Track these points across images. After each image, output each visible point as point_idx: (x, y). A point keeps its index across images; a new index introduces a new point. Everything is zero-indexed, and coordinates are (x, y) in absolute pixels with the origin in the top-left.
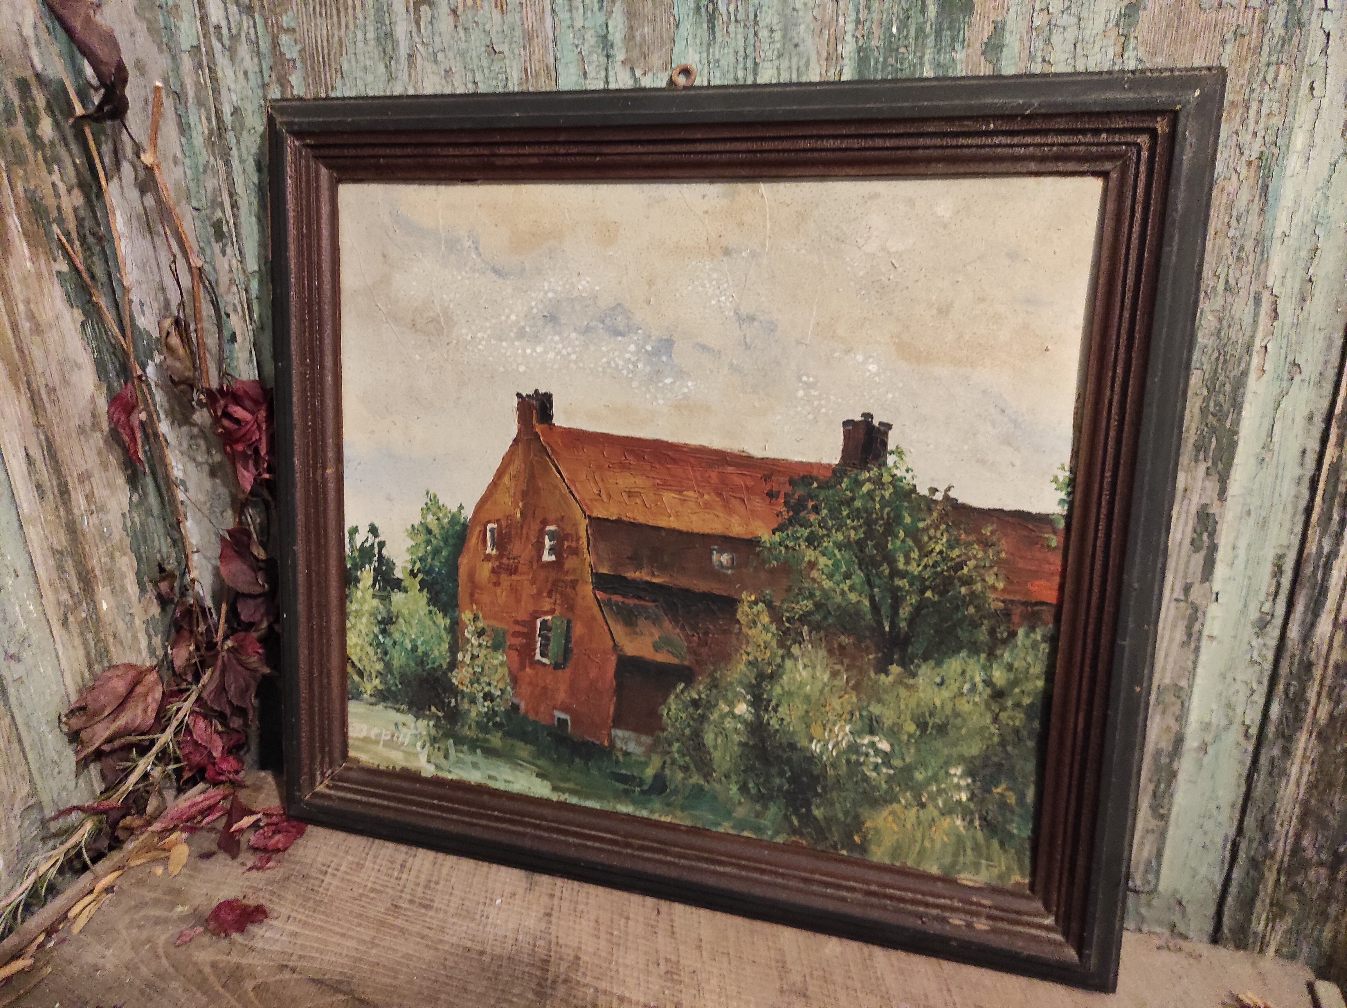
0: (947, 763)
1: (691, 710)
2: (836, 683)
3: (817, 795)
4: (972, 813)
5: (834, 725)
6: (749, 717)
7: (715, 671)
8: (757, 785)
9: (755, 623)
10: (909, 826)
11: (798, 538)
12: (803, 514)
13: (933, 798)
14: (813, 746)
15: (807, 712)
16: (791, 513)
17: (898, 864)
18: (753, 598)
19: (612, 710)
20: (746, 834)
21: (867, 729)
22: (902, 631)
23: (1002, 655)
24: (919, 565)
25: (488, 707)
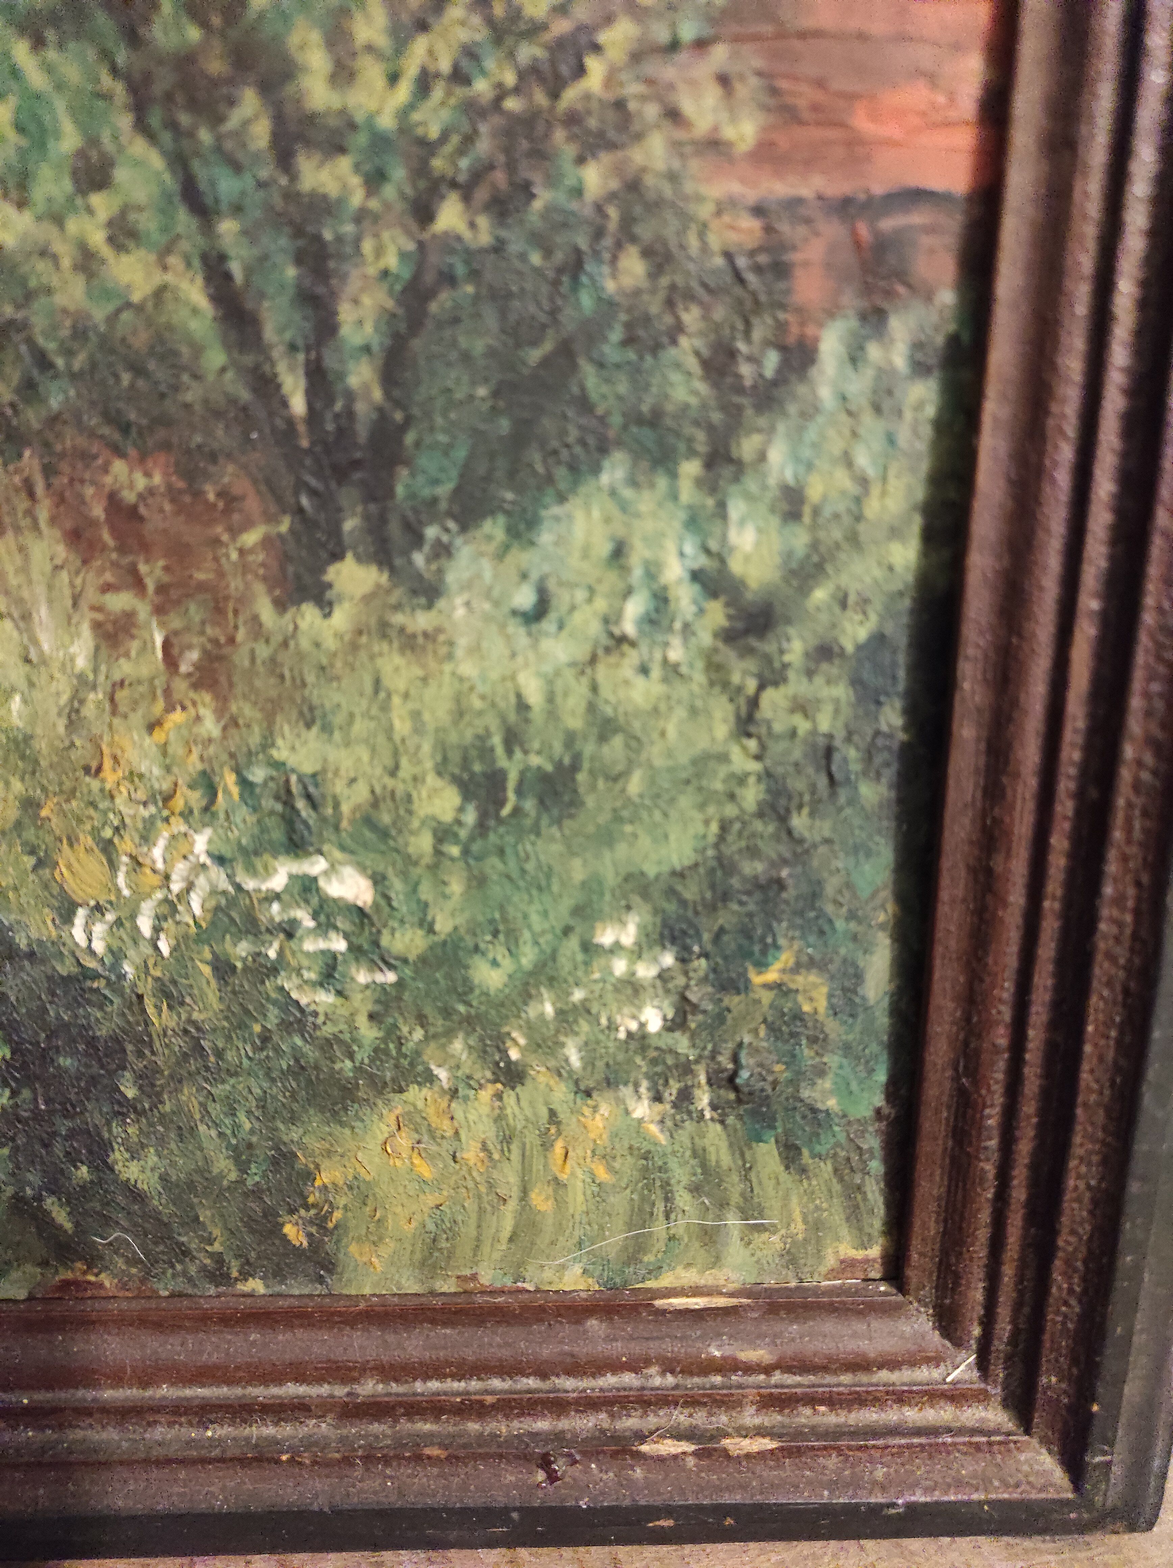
0: (586, 913)
2: (125, 668)
4: (686, 1069)
5: (147, 838)
10: (471, 1154)
13: (545, 1044)
14: (78, 933)
15: (30, 805)
17: (448, 1286)
21: (278, 834)
22: (361, 408)
23: (762, 457)
24: (393, 78)
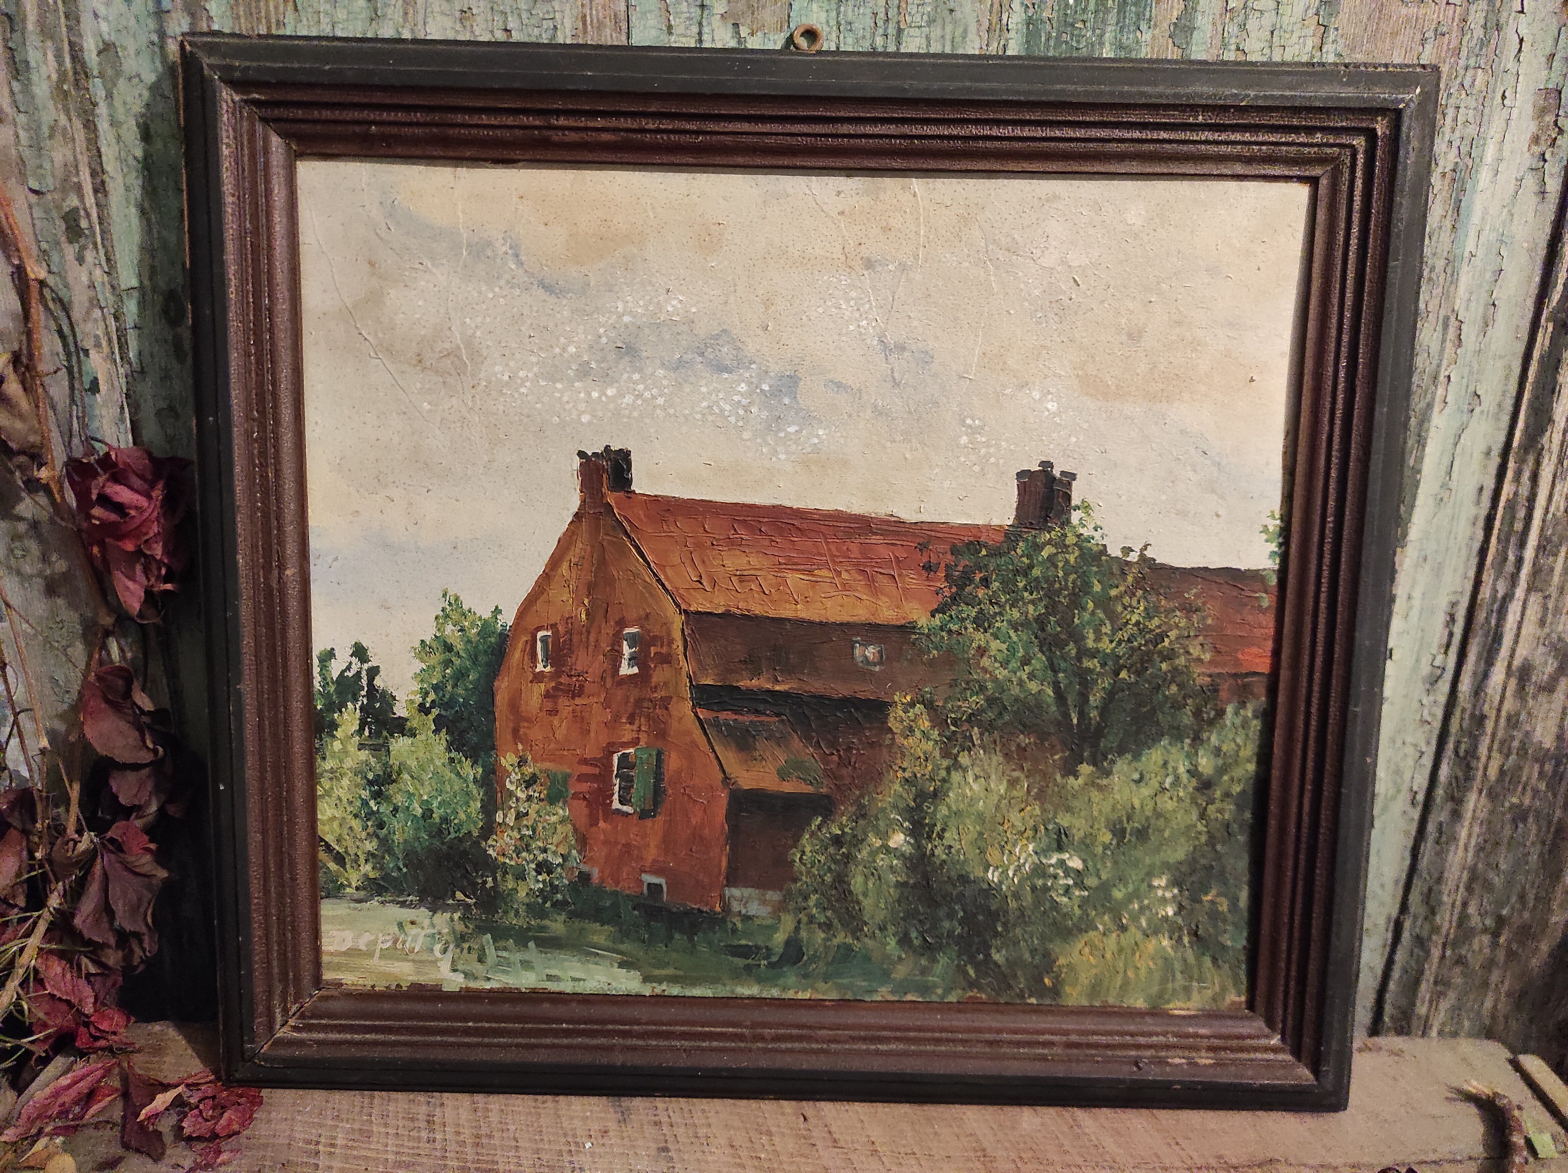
0: (1150, 874)
1: (831, 850)
2: (1015, 793)
3: (996, 934)
4: (1180, 929)
5: (1014, 845)
6: (907, 849)
7: (862, 796)
8: (921, 934)
9: (911, 730)
10: (1108, 956)
11: (963, 620)
12: (968, 589)
13: (1135, 918)
14: (990, 875)
15: (981, 834)
16: (954, 590)
17: (1097, 1003)
18: (908, 698)
19: (724, 863)
20: (909, 997)
21: (1055, 846)
22: (1093, 722)
23: (1209, 739)
24: (1111, 642)
25: (544, 882)
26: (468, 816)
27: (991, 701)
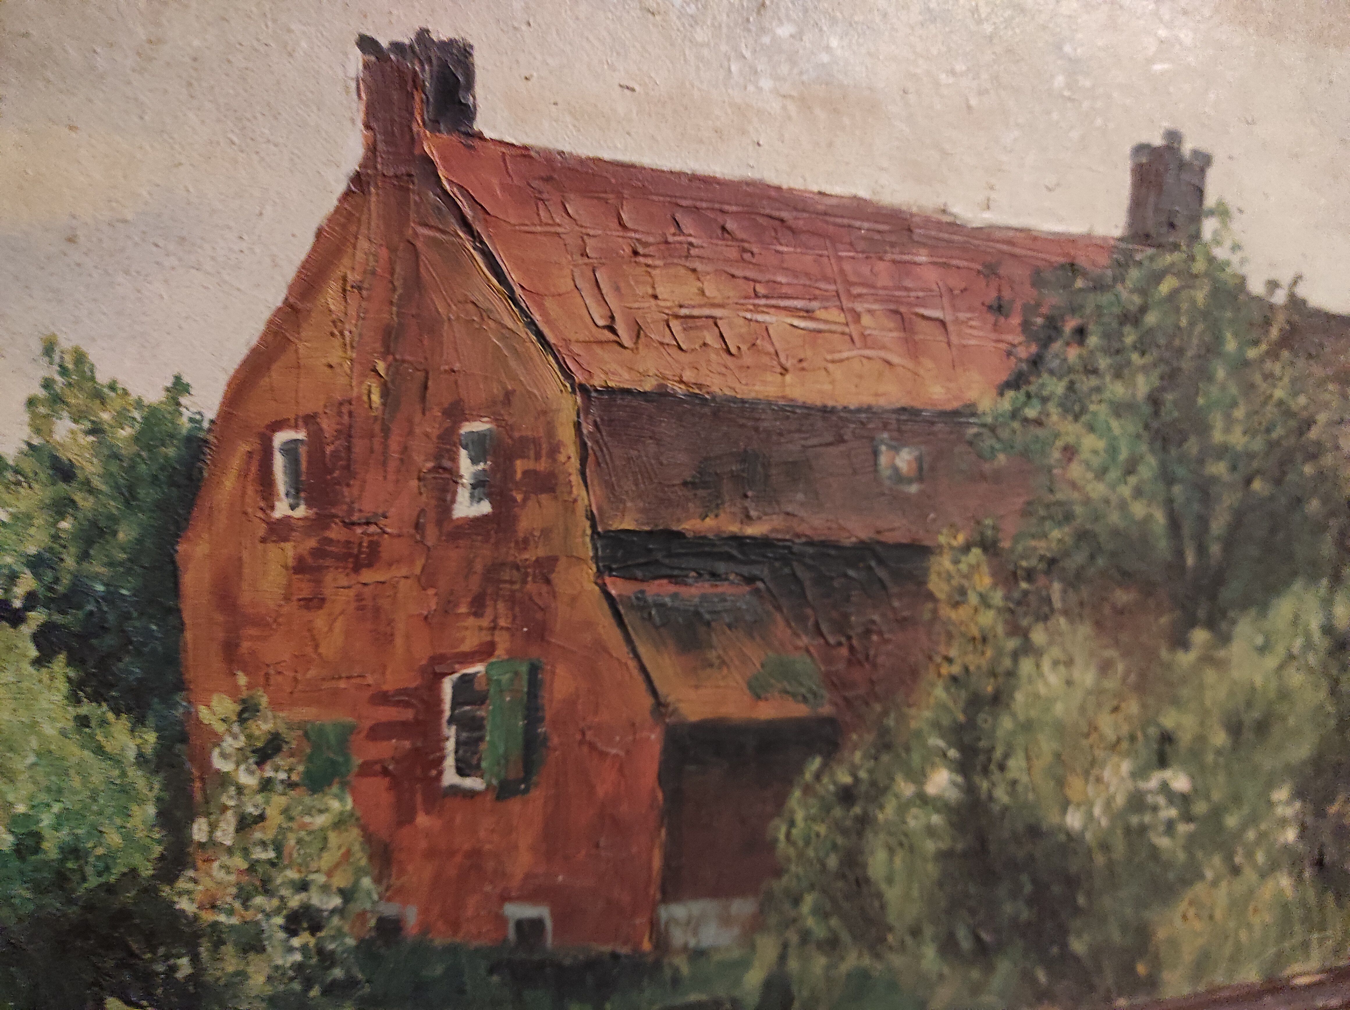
0: (1270, 784)
1: (838, 812)
2: (1107, 684)
4: (1302, 859)
5: (1103, 767)
6: (953, 795)
7: (886, 713)
8: (973, 929)
9: (962, 592)
10: (1218, 915)
12: (1054, 348)
14: (1069, 819)
15: (1058, 755)
16: (1033, 348)
17: (1202, 989)
18: (961, 539)
19: (657, 862)
21: (1156, 759)
22: (1213, 561)
24: (1245, 432)
25: (304, 949)
26: (128, 837)
27: (1082, 536)
